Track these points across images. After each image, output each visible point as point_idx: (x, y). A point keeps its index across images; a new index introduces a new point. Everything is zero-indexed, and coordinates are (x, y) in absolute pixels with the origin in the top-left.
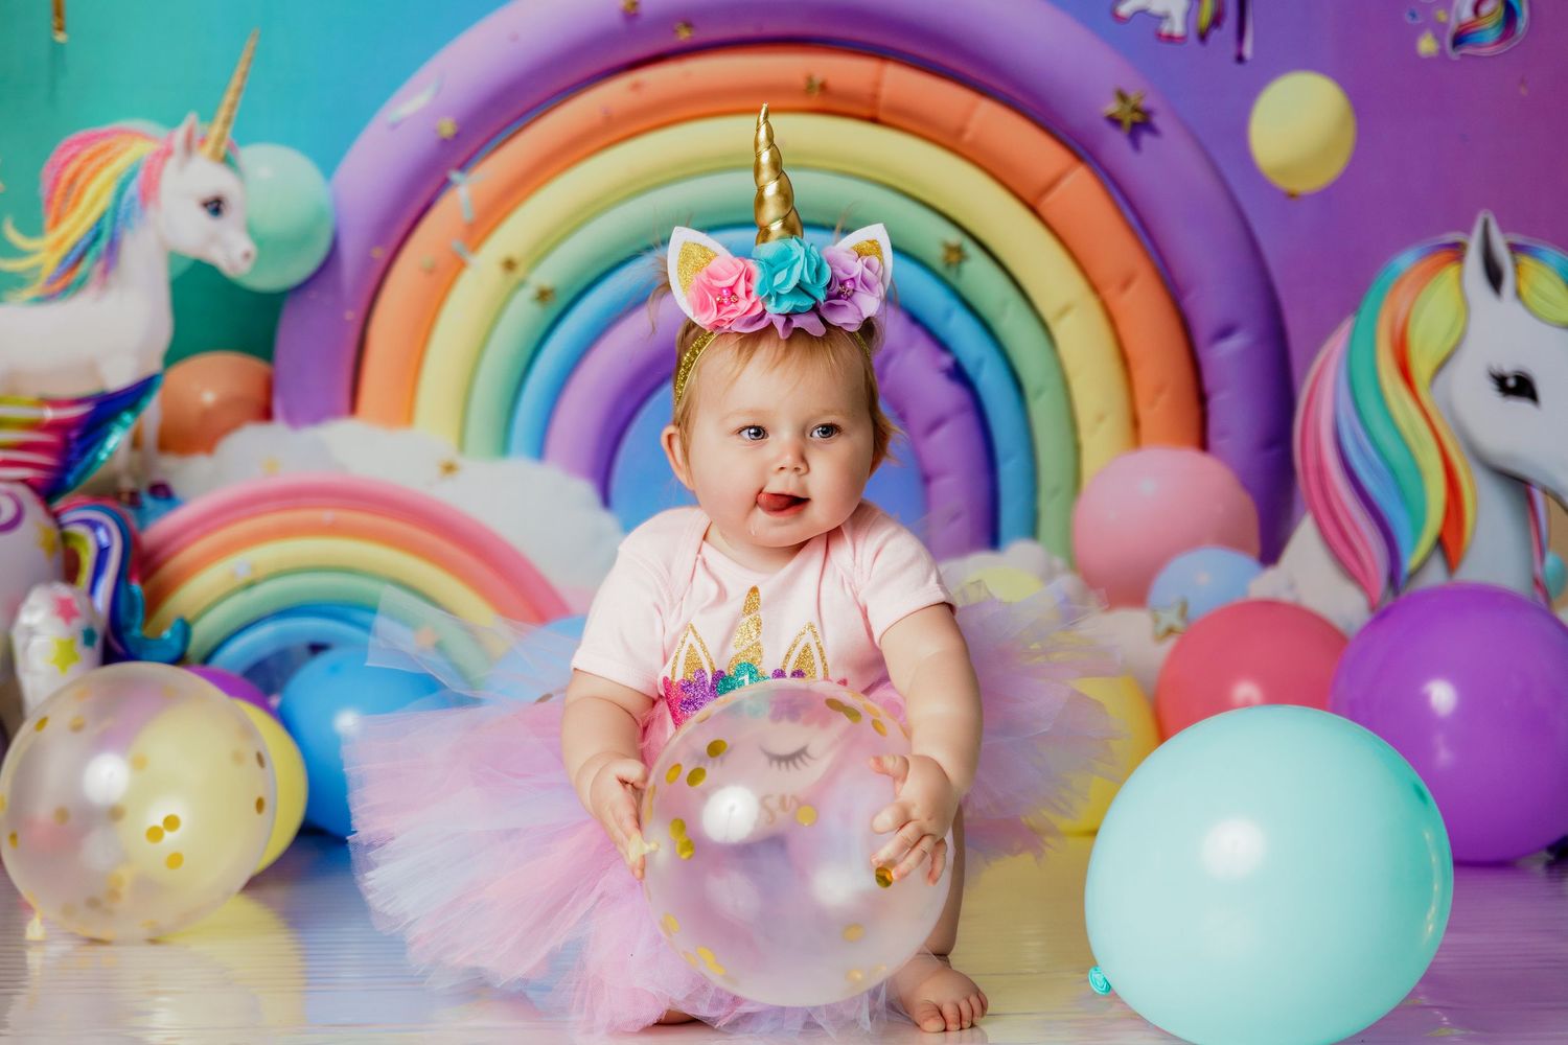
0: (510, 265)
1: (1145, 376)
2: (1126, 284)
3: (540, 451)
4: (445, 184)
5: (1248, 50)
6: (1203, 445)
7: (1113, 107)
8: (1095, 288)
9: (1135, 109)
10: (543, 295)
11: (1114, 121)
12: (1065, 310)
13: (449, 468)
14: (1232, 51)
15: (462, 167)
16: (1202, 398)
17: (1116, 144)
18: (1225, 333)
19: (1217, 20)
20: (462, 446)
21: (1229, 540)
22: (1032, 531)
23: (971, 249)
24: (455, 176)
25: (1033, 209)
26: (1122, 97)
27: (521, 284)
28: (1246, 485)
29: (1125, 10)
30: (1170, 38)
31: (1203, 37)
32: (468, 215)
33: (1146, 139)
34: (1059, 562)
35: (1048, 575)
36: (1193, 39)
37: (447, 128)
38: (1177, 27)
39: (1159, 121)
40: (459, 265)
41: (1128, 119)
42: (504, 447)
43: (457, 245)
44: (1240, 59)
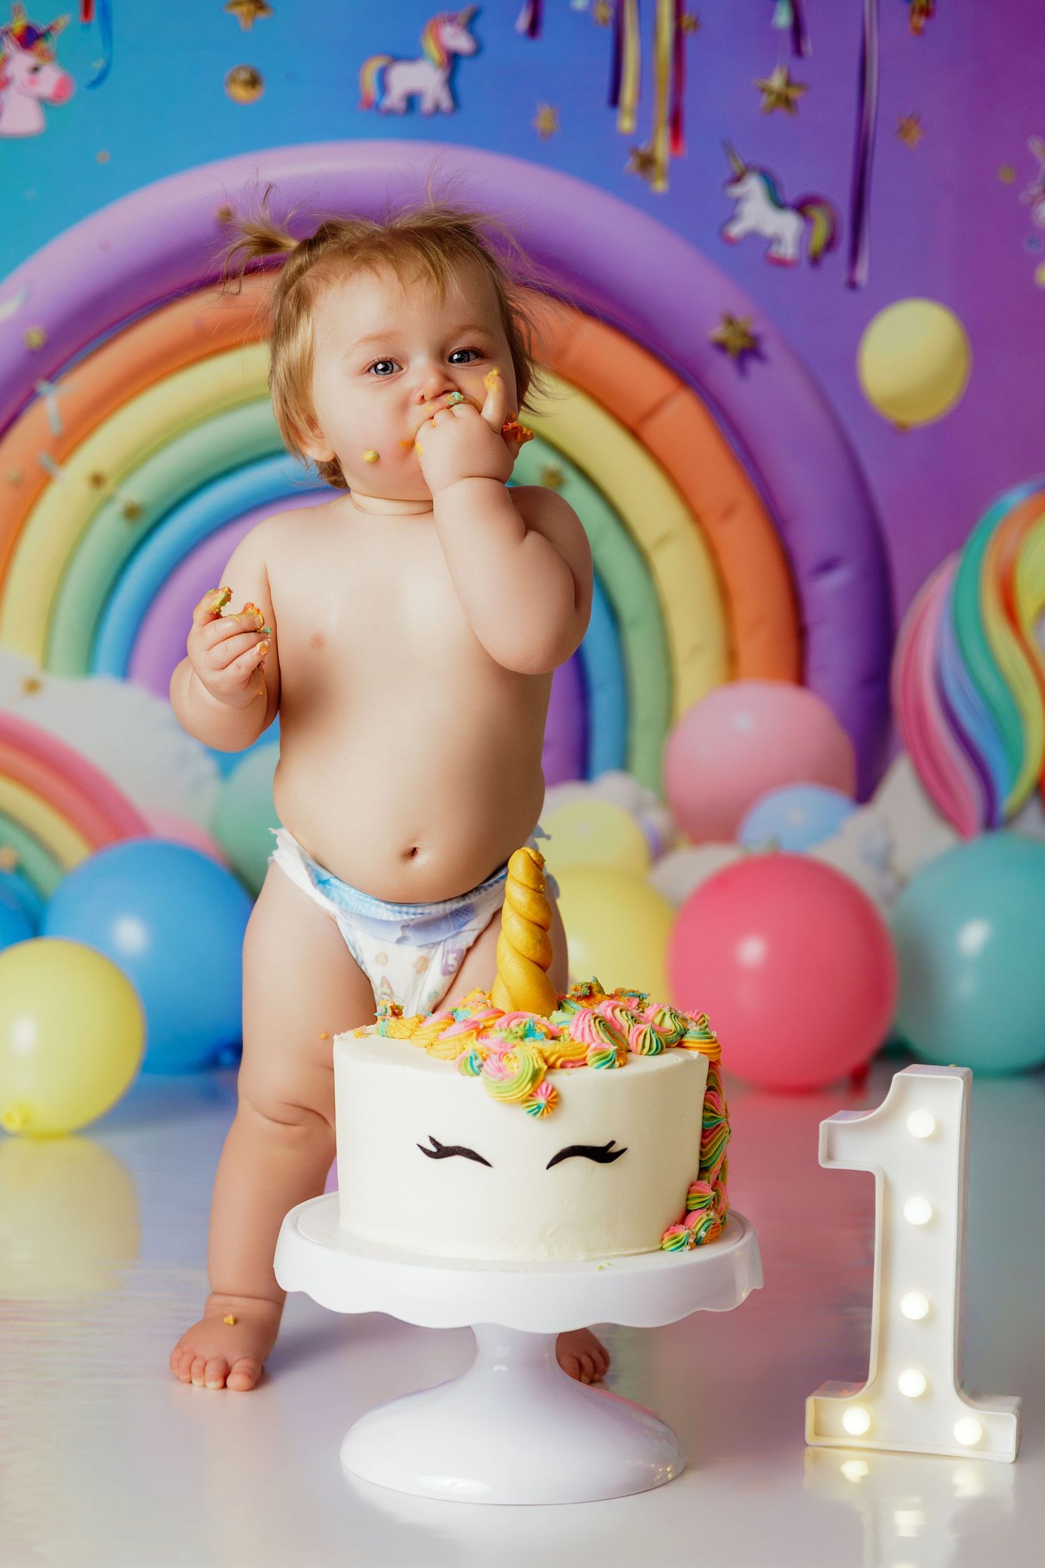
0: (97, 480)
1: (745, 609)
2: (728, 513)
3: (125, 670)
4: (32, 396)
5: (862, 274)
6: (800, 678)
7: (719, 332)
8: (696, 517)
9: (745, 334)
10: (132, 513)
11: (722, 346)
12: (663, 540)
13: (32, 686)
14: (844, 277)
15: (52, 377)
16: (801, 633)
17: (722, 371)
18: (827, 566)
19: (830, 244)
20: (46, 662)
21: (823, 778)
22: (623, 763)
23: (570, 476)
24: (43, 387)
25: (634, 434)
26: (730, 321)
27: (108, 500)
28: (844, 722)
29: (736, 230)
30: (781, 263)
31: (815, 261)
32: (55, 426)
33: (754, 367)
34: (649, 795)
35: (637, 810)
36: (805, 263)
37: (36, 337)
38: (788, 250)
39: (769, 347)
40: (44, 480)
41: (736, 343)
42: (88, 665)
43: (45, 459)
44: (852, 285)
